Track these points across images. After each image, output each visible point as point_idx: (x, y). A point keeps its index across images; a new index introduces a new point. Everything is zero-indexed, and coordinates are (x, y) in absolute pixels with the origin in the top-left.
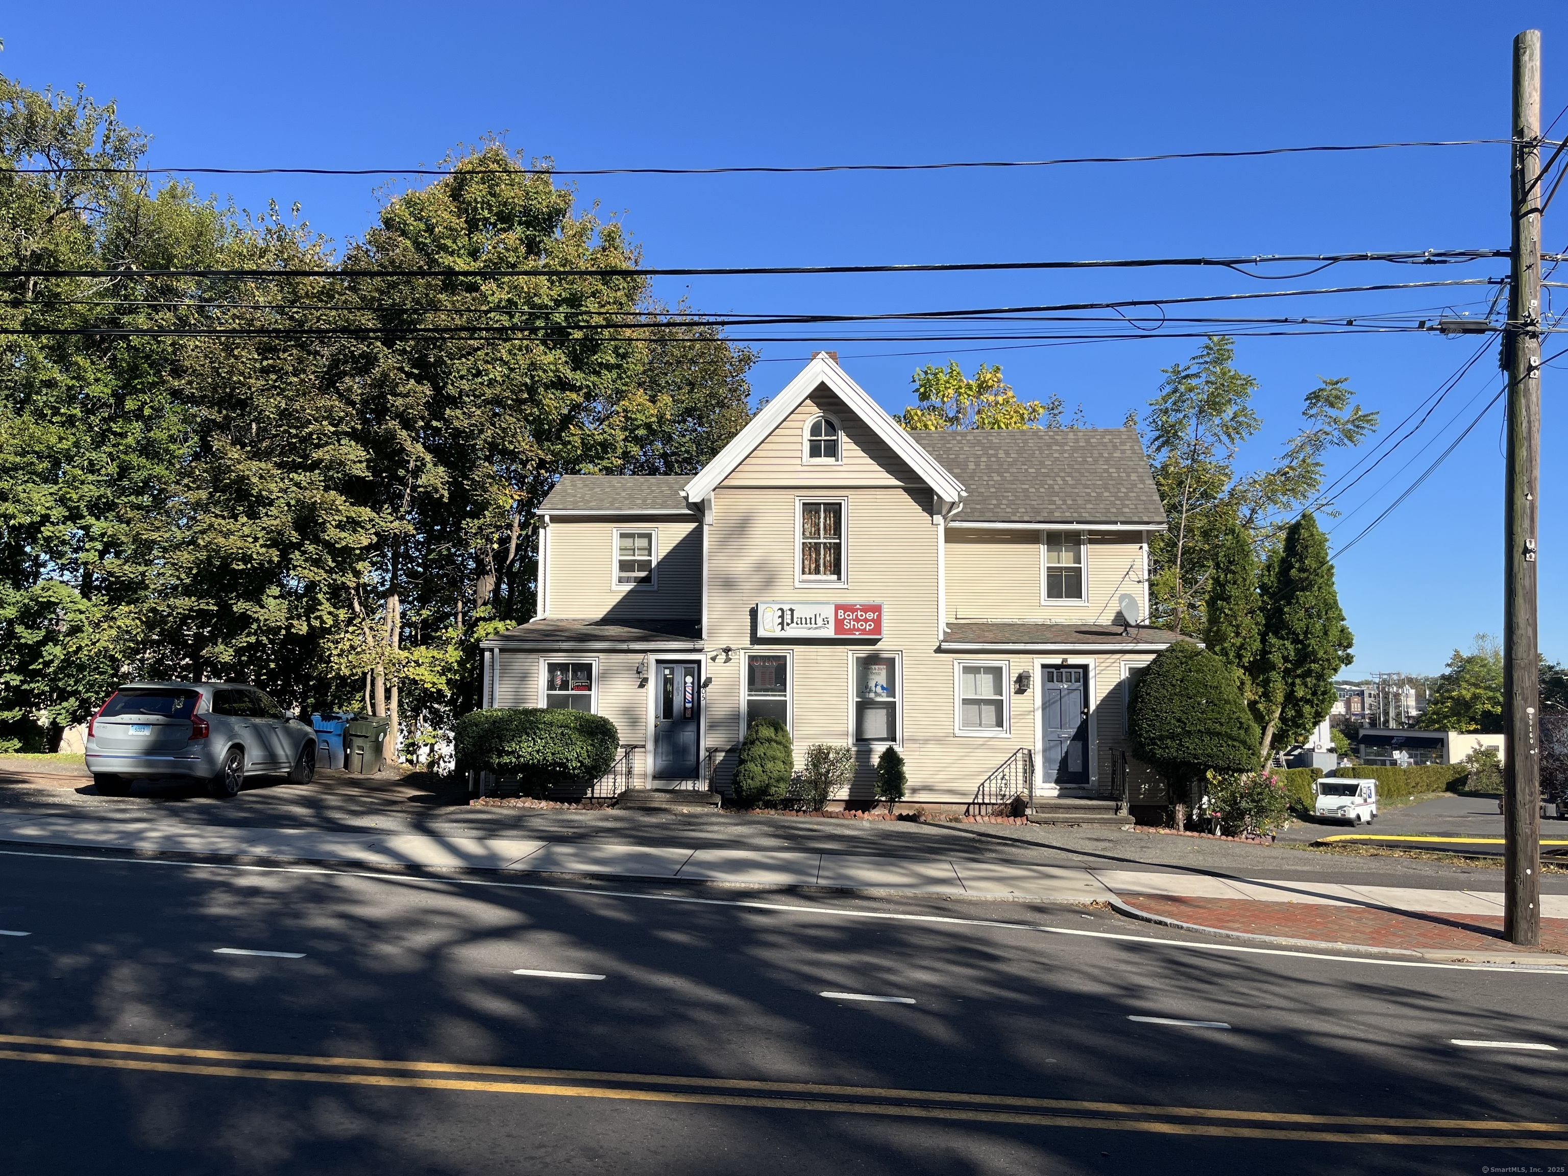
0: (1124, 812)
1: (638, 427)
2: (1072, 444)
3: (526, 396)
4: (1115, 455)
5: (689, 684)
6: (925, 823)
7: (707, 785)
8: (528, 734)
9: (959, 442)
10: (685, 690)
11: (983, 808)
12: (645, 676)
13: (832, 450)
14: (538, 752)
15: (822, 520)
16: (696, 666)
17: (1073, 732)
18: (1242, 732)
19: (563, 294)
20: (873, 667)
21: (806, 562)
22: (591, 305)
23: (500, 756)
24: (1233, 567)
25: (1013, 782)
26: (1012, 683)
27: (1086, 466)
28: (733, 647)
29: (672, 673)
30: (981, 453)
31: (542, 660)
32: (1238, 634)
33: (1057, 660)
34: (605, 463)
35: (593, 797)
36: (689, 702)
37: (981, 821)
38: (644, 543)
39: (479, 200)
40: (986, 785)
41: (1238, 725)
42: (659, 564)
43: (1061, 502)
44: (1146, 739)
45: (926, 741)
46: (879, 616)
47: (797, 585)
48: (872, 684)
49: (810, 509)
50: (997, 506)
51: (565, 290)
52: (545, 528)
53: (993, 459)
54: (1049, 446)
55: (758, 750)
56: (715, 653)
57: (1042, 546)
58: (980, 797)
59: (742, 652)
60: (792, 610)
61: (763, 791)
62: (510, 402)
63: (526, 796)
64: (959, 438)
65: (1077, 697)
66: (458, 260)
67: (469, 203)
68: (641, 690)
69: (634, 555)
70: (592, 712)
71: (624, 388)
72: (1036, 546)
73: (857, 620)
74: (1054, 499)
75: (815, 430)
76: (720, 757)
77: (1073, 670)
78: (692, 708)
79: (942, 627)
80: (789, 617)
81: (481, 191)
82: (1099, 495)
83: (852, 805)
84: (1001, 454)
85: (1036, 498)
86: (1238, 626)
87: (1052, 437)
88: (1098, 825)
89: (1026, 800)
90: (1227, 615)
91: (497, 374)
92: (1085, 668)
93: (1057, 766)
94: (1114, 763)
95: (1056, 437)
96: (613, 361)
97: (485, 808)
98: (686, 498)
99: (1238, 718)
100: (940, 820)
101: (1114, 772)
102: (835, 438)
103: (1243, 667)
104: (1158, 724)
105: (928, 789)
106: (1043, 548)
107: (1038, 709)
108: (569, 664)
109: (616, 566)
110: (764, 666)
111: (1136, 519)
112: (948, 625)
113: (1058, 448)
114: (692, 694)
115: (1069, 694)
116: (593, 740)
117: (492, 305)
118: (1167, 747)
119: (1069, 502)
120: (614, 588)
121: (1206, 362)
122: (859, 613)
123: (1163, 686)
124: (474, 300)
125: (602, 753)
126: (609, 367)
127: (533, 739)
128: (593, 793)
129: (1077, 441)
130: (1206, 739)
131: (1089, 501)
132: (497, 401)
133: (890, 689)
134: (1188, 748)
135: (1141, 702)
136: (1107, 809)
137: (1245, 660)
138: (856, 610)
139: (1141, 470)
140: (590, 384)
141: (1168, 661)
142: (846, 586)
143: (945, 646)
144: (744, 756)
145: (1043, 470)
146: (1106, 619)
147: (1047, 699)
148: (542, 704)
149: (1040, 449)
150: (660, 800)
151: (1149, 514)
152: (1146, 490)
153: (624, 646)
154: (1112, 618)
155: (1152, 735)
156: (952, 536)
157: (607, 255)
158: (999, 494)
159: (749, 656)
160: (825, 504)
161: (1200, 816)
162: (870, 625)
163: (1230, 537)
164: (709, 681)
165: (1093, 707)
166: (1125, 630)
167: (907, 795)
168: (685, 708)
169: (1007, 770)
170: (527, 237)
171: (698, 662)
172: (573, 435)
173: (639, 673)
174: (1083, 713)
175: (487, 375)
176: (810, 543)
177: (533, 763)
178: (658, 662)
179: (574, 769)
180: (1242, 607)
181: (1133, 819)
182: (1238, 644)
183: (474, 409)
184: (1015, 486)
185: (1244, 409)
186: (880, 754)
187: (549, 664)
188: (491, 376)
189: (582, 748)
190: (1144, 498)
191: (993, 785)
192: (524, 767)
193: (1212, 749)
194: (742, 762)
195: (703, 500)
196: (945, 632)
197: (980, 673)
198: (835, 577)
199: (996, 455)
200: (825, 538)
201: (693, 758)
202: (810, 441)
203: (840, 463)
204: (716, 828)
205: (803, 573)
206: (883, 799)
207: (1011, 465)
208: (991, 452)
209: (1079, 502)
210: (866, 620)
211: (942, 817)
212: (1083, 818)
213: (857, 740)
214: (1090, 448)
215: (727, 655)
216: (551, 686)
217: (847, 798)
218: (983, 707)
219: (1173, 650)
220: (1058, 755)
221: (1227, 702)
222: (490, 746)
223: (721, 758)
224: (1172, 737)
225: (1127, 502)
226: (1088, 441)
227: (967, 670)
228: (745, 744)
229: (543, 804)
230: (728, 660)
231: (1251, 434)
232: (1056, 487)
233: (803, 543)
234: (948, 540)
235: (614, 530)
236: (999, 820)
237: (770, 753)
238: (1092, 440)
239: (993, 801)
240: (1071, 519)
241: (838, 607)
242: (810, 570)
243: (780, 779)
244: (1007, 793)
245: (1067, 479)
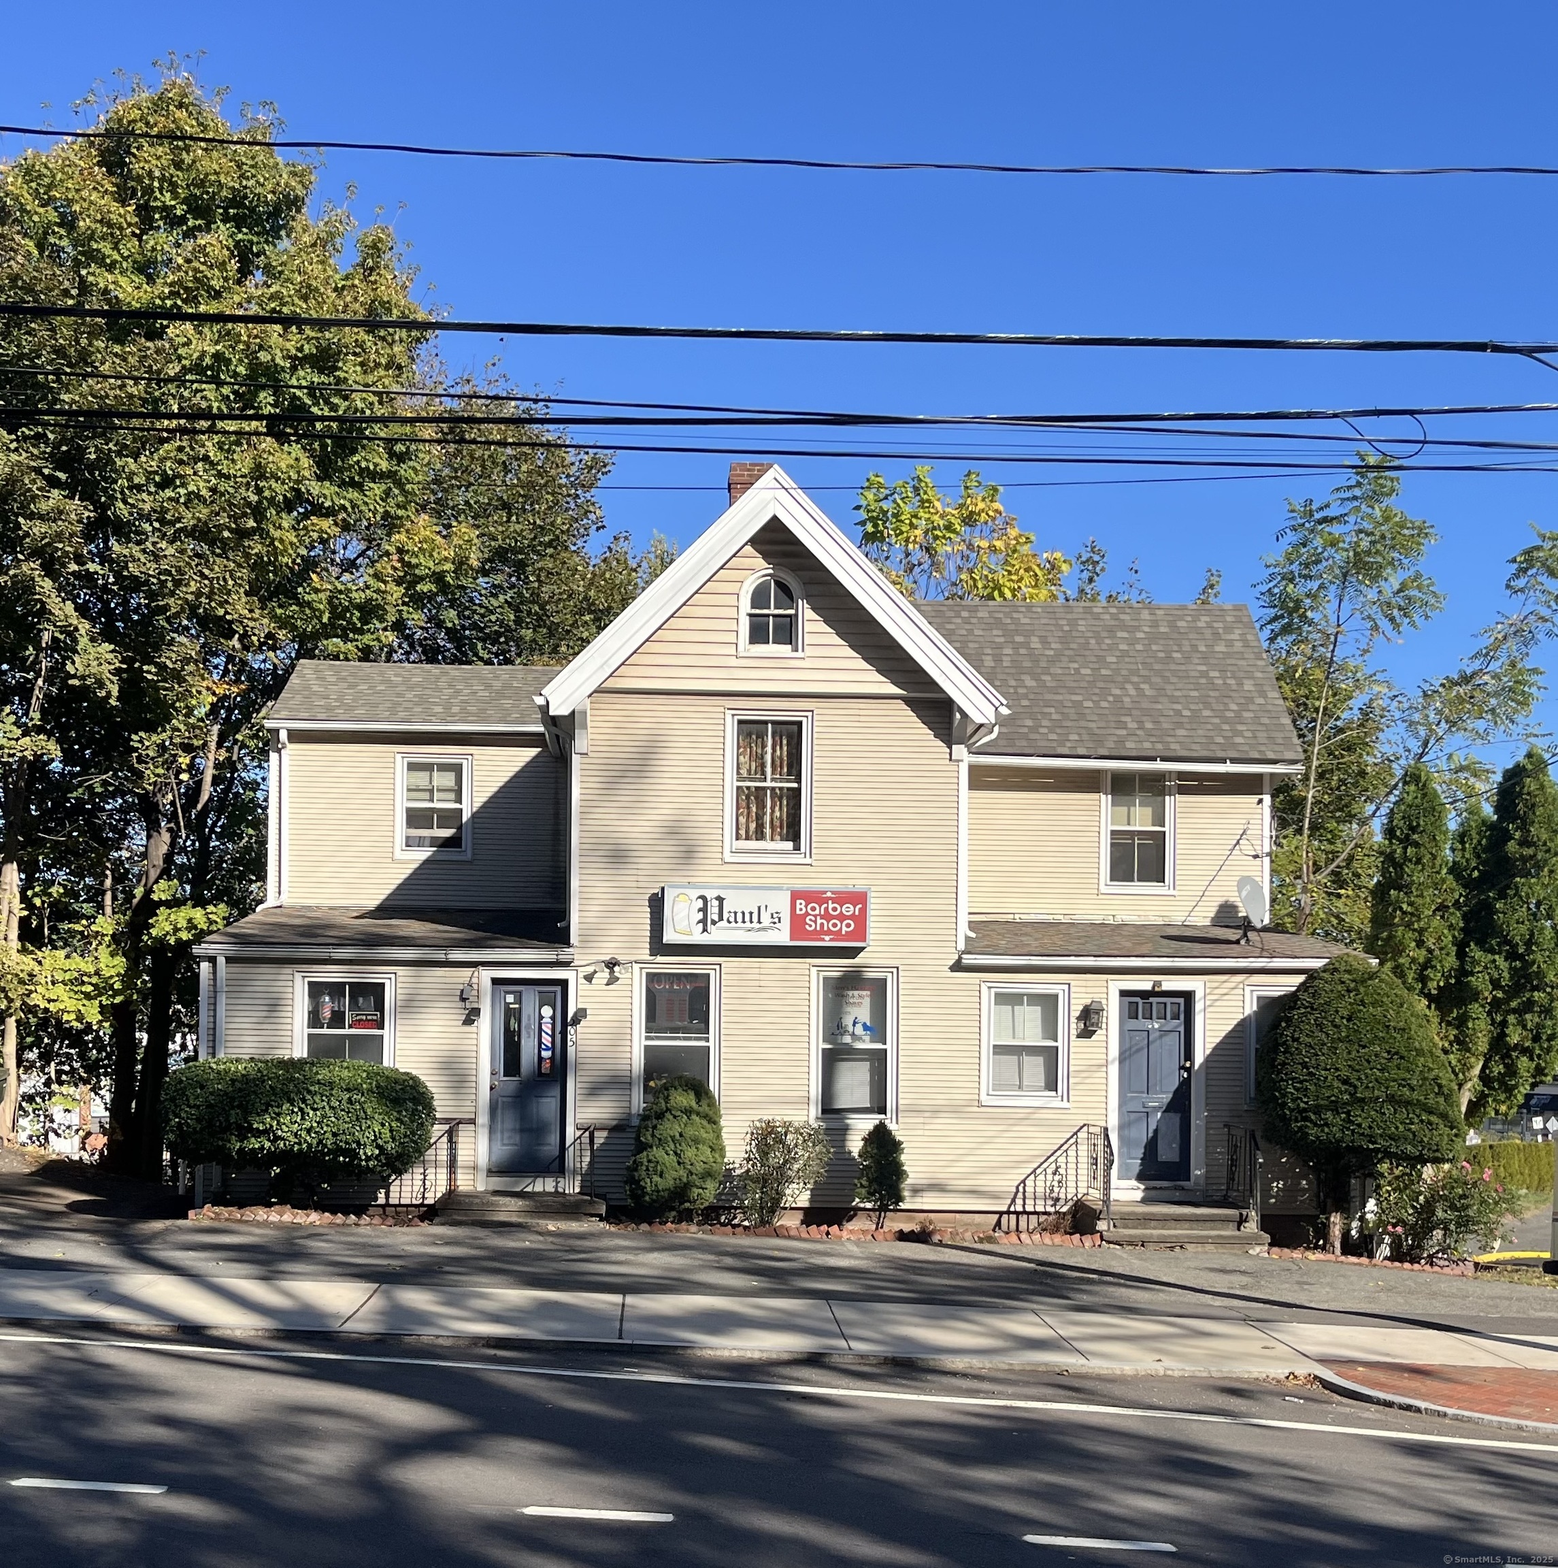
0: (1252, 1227)
1: (422, 579)
2: (1147, 629)
3: (251, 523)
4: (1217, 649)
5: (547, 1020)
6: (940, 1244)
7: (577, 1183)
8: (292, 1103)
9: (966, 621)
10: (540, 1029)
11: (1023, 1218)
12: (475, 1006)
13: (787, 632)
14: (309, 1131)
15: (769, 749)
16: (558, 989)
17: (1166, 1098)
18: (1441, 1100)
19: (306, 347)
20: (850, 993)
21: (742, 820)
22: (350, 370)
23: (242, 1138)
24: (1415, 837)
25: (1072, 1178)
26: (1073, 1020)
27: (1173, 667)
28: (619, 958)
29: (519, 1000)
30: (1002, 640)
31: (298, 976)
32: (1420, 944)
33: (1143, 983)
34: (367, 639)
35: (387, 1205)
36: (547, 1049)
37: (1029, 1241)
38: (448, 780)
39: (157, 174)
40: (1029, 1183)
41: (1436, 1090)
42: (474, 816)
43: (1135, 725)
44: (1292, 1110)
45: (936, 1112)
46: (864, 911)
47: (728, 857)
48: (848, 1021)
49: (750, 730)
50: (1034, 729)
51: (308, 339)
52: (279, 751)
53: (1022, 651)
54: (1111, 631)
55: (671, 1127)
56: (591, 969)
57: (1103, 797)
58: (1019, 1202)
59: (636, 967)
60: (720, 899)
61: (681, 1192)
62: (226, 534)
63: (282, 1202)
64: (965, 614)
65: (1173, 1043)
66: (123, 281)
67: (139, 179)
68: (467, 1028)
69: (431, 800)
70: (386, 1064)
71: (400, 512)
72: (1096, 796)
73: (827, 916)
74: (1124, 719)
75: (759, 599)
76: (600, 1137)
77: (1168, 1000)
78: (552, 1058)
79: (964, 930)
80: (716, 910)
81: (159, 158)
82: (1195, 715)
83: (812, 1216)
84: (1035, 643)
85: (1095, 718)
86: (1421, 931)
87: (1114, 617)
88: (1211, 1247)
89: (1098, 1206)
90: (1404, 913)
91: (202, 484)
92: (1188, 996)
93: (1140, 1152)
94: (1233, 1149)
95: (1122, 617)
96: (384, 465)
97: (216, 1224)
98: (545, 709)
99: (1436, 1079)
100: (963, 1239)
101: (1233, 1163)
102: (792, 612)
103: (1429, 996)
104: (1312, 1088)
105: (938, 1187)
106: (1105, 800)
107: (1113, 1061)
108: (344, 984)
109: (401, 818)
110: (671, 991)
111: (1257, 756)
112: (972, 925)
113: (1125, 635)
114: (553, 1036)
115: (1161, 1037)
116: (399, 1112)
117: (186, 362)
118: (1326, 1125)
119: (1149, 725)
120: (399, 855)
121: (1355, 498)
122: (831, 906)
123: (1320, 1027)
124: (158, 352)
125: (413, 1134)
126: (375, 476)
127: (301, 1110)
128: (387, 1196)
129: (1155, 624)
130: (1388, 1110)
131: (1180, 725)
132: (201, 532)
133: (878, 1029)
134: (1359, 1125)
135: (1284, 1053)
136: (1225, 1220)
137: (1432, 985)
138: (826, 900)
139: (1259, 675)
140: (348, 505)
141: (1328, 987)
142: (808, 861)
143: (968, 960)
144: (647, 1137)
145: (1103, 672)
146: (1202, 917)
147: (1127, 1046)
148: (300, 1051)
149: (1097, 636)
150: (509, 1209)
151: (1277, 748)
152: (1270, 707)
153: (440, 955)
154: (1212, 915)
155: (1302, 1105)
156: (981, 779)
157: (375, 282)
158: (1036, 710)
159: (648, 974)
160: (774, 723)
161: (1361, 1230)
162: (848, 926)
163: (1413, 788)
164: (581, 1014)
165: (1199, 1059)
166: (1245, 935)
167: (908, 1199)
168: (540, 1059)
169: (1062, 1160)
170: (237, 243)
171: (564, 984)
172: (317, 591)
173: (463, 1000)
174: (1182, 1068)
175: (183, 485)
176: (748, 788)
177: (300, 1150)
178: (496, 982)
179: (368, 1159)
180: (1428, 900)
181: (1267, 1238)
182: (1421, 960)
183: (163, 545)
184: (1060, 697)
185: (1418, 576)
186: (865, 1133)
187: (309, 983)
188: (192, 488)
189: (383, 1125)
190: (1266, 721)
191: (1040, 1183)
192: (284, 1157)
193: (1397, 1128)
194: (642, 1147)
195: (573, 712)
196: (967, 938)
197: (1022, 1004)
198: (789, 845)
199: (1026, 645)
200: (773, 780)
201: (554, 1139)
202: (751, 615)
203: (800, 654)
204: (621, 1257)
205: (737, 839)
206: (869, 1205)
207: (1052, 661)
208: (1018, 639)
209: (1165, 726)
210: (842, 917)
211: (968, 1235)
212: (1188, 1236)
213: (824, 1111)
214: (1176, 636)
215: (612, 972)
216: (314, 1019)
217: (806, 1205)
218: (1027, 1059)
219: (1336, 970)
220: (1142, 1135)
221: (1420, 1052)
222: (227, 1120)
223: (602, 1141)
224: (1335, 1107)
225: (1240, 727)
226: (1172, 625)
227: (1003, 999)
228: (645, 1118)
229: (314, 1217)
230: (612, 980)
231: (1427, 617)
232: (1127, 699)
233: (738, 788)
234: (972, 786)
235: (399, 756)
236: (1058, 1238)
237: (690, 1132)
238: (1180, 624)
239: (1040, 1209)
240: (1153, 754)
241: (795, 895)
242: (747, 832)
243: (708, 1174)
244: (1062, 1196)
245: (1142, 686)
